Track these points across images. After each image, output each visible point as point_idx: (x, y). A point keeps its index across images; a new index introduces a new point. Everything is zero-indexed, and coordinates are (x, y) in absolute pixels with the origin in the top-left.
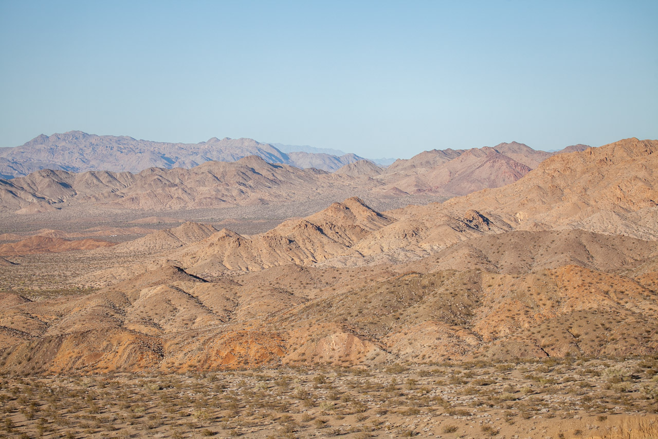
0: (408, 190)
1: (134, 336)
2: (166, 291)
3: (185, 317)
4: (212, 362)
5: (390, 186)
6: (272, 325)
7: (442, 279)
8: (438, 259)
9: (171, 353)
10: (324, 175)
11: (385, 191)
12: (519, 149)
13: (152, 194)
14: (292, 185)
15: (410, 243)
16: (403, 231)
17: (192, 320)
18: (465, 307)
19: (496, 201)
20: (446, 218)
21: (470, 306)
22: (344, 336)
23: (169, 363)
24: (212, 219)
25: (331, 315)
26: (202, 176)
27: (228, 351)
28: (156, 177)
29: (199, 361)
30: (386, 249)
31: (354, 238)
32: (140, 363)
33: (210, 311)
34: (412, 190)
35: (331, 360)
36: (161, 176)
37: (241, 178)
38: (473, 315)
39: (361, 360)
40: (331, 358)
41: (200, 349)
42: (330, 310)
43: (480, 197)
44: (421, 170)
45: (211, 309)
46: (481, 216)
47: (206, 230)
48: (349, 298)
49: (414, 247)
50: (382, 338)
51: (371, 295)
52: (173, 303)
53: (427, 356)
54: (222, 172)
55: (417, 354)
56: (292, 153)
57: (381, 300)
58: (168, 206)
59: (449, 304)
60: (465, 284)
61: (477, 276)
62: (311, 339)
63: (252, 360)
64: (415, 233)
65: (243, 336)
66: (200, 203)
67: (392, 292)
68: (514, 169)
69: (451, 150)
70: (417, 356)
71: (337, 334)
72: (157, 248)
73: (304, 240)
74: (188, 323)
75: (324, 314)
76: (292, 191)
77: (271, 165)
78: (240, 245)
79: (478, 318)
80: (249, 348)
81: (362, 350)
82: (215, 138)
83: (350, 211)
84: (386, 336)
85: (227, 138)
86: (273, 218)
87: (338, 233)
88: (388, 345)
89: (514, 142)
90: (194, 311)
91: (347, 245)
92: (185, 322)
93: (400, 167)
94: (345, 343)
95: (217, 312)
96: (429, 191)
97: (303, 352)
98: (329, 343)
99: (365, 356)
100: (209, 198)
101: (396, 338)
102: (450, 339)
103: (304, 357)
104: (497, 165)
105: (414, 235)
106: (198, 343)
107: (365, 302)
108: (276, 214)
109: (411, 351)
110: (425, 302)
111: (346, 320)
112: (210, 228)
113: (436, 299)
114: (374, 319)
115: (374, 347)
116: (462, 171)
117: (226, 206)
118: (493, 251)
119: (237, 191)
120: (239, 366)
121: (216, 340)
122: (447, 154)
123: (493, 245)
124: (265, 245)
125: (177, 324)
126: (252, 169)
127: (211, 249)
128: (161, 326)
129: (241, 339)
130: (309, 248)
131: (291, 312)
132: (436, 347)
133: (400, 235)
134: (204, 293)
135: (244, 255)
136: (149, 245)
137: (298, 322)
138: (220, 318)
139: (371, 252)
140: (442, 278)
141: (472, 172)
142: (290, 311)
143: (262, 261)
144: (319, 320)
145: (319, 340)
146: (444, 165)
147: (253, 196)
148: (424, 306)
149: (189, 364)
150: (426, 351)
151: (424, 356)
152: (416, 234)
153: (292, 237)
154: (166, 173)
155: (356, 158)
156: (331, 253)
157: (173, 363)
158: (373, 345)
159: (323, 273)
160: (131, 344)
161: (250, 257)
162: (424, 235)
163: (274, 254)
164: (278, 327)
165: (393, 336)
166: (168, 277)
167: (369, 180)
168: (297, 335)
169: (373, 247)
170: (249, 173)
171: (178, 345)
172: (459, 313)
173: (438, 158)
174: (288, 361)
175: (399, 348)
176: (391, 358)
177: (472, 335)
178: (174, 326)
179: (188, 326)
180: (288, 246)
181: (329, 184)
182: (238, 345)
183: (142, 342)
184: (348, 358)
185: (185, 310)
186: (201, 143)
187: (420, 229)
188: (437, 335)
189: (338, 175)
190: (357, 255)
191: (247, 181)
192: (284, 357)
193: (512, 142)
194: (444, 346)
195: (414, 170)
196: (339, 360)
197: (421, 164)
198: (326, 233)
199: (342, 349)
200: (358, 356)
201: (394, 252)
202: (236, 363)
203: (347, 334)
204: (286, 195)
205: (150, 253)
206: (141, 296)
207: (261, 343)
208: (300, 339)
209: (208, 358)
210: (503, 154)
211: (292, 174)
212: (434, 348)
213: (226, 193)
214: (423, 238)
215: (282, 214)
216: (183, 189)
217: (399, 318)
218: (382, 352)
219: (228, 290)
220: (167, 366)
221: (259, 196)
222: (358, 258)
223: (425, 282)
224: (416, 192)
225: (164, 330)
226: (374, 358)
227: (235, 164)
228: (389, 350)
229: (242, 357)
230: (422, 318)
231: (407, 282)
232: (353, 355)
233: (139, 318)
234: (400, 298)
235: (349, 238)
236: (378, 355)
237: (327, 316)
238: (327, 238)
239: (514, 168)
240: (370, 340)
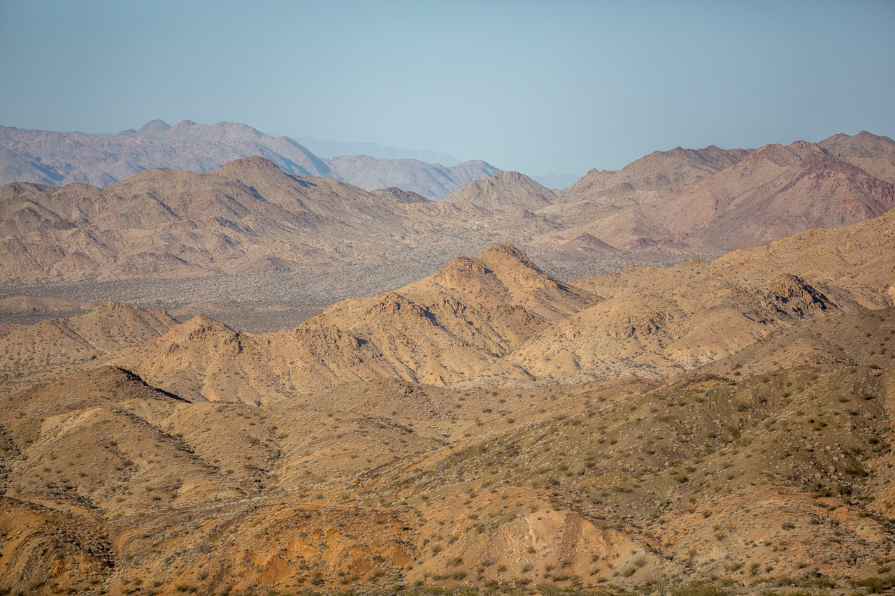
0: (616, 242)
1: (40, 518)
2: (105, 422)
3: (154, 482)
4: (236, 579)
5: (576, 231)
6: (372, 496)
7: (786, 390)
8: (738, 366)
9: (131, 558)
10: (420, 205)
11: (562, 242)
12: (876, 149)
13: (16, 244)
14: (345, 228)
15: (643, 348)
16: (626, 320)
17: (172, 489)
18: (846, 454)
19: (838, 259)
20: (727, 292)
21: (858, 452)
22: (556, 519)
23: (127, 582)
24: (159, 302)
25: (517, 471)
26: (134, 202)
27: (273, 553)
28: (25, 205)
29: (204, 577)
30: (586, 362)
31: (510, 335)
32: (56, 581)
33: (212, 470)
34: (625, 240)
35: (527, 576)
36: (37, 204)
37: (225, 210)
38: (867, 475)
39: (601, 575)
40: (525, 570)
41: (203, 549)
42: (516, 460)
43: (799, 248)
44: (647, 196)
45: (215, 465)
46: (808, 289)
47: (152, 323)
48: (561, 433)
49: (655, 357)
50: (648, 525)
51: (616, 425)
52: (123, 450)
53: (763, 567)
54: (182, 194)
55: (738, 562)
56: (338, 158)
57: (640, 437)
58: (54, 272)
59: (809, 447)
60: (844, 401)
61: (874, 382)
62: (475, 526)
63: (333, 576)
64: (656, 324)
65: (308, 517)
66: (130, 267)
67: (666, 420)
68: (866, 195)
69: (717, 148)
70: (738, 567)
71: (541, 513)
72: (37, 362)
73: (392, 340)
74: (160, 495)
75: (502, 471)
76: (346, 241)
77: (295, 179)
78: (241, 349)
79: (881, 480)
80: (324, 545)
81: (603, 551)
82: (160, 121)
83: (495, 277)
84: (658, 520)
85: (188, 122)
86: (303, 303)
87: (471, 323)
88: (665, 540)
89: (864, 134)
90: (174, 469)
91: (494, 352)
92: (153, 494)
93: (597, 189)
94: (561, 534)
95: (230, 472)
96: (666, 243)
97: (457, 556)
98: (520, 534)
99: (610, 566)
100: (152, 255)
101: (683, 525)
102: (816, 527)
103: (459, 569)
104: (826, 183)
105: (654, 330)
106: (198, 535)
107: (602, 442)
108: (309, 292)
109: (723, 555)
110: (750, 442)
111: (556, 483)
112: (161, 317)
113: (775, 434)
114: (625, 480)
115: (634, 546)
116: (745, 197)
117: (192, 275)
118: (870, 349)
119: (215, 239)
120: (301, 589)
121: (242, 527)
122: (707, 157)
123: (869, 335)
124: (301, 351)
125: (134, 500)
126: (252, 189)
127: (173, 357)
128: (94, 503)
129: (305, 525)
130: (406, 358)
131: (418, 466)
132: (785, 546)
133: (621, 330)
134: (196, 427)
135: (252, 373)
136: (16, 357)
137: (438, 489)
138: (238, 485)
139: (551, 368)
140: (785, 386)
141: (769, 201)
142: (414, 463)
143: (293, 388)
144: (489, 484)
145: (495, 527)
146: (702, 183)
147: (255, 250)
148: (748, 450)
149: (180, 583)
150: (760, 555)
151: (756, 566)
152: (657, 328)
153: (365, 332)
154: (49, 196)
155: (489, 170)
156: (457, 369)
157: (140, 582)
158: (627, 540)
159: (462, 399)
160: (35, 535)
161: (265, 377)
162: (678, 329)
163: (323, 370)
164: (388, 501)
165: (676, 522)
166: (104, 394)
167: (525, 216)
168: (440, 516)
169: (556, 357)
170: (245, 199)
171: (148, 541)
172: (832, 468)
173: (685, 169)
174: (420, 577)
175: (691, 548)
176: (675, 572)
177: (868, 520)
178: (126, 503)
179: (159, 503)
180: (356, 352)
181: (431, 227)
182: (297, 538)
183: (60, 531)
184: (567, 571)
185: (152, 466)
186: (125, 133)
187: (668, 317)
188: (786, 519)
189: (454, 205)
190: (517, 374)
191: (240, 217)
192: (410, 568)
193: (861, 133)
194: (804, 543)
195: (630, 194)
196: (546, 577)
197: (647, 181)
198: (445, 323)
199: (554, 551)
200: (593, 566)
201: (607, 369)
202: (294, 581)
203: (564, 512)
204: (332, 249)
205: (20, 375)
206: (43, 433)
207: (354, 533)
208: (447, 525)
209: (225, 569)
210: (841, 158)
211: (344, 202)
212: (780, 547)
213: (191, 243)
214: (675, 338)
215: (324, 293)
216: (89, 235)
217: (686, 480)
218: (651, 557)
219: (254, 420)
220: (125, 588)
221: (268, 252)
222: (523, 381)
223: (746, 396)
224: (636, 247)
225: (102, 512)
226: (633, 572)
227: (212, 176)
228: (669, 552)
229: (308, 569)
230: (743, 479)
231: (702, 396)
232: (580, 565)
233: (41, 484)
234: (686, 434)
235: (499, 336)
236: (641, 563)
237: (508, 475)
238: (447, 335)
239: (867, 191)
240: (620, 528)
